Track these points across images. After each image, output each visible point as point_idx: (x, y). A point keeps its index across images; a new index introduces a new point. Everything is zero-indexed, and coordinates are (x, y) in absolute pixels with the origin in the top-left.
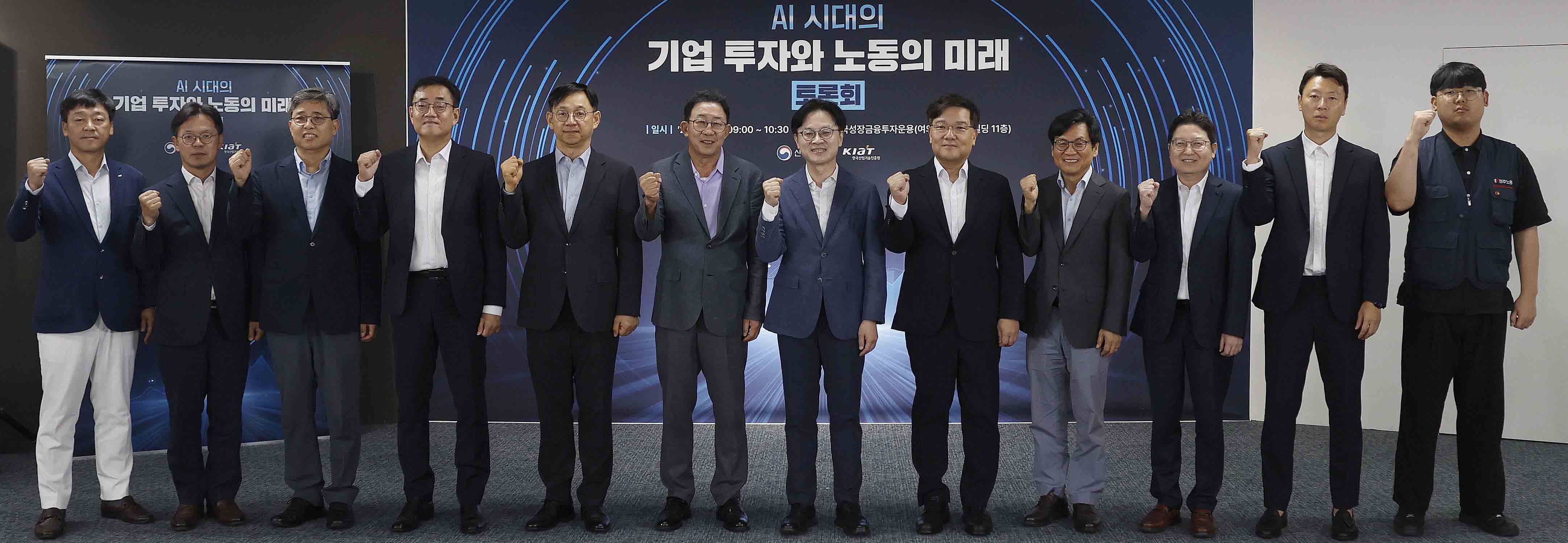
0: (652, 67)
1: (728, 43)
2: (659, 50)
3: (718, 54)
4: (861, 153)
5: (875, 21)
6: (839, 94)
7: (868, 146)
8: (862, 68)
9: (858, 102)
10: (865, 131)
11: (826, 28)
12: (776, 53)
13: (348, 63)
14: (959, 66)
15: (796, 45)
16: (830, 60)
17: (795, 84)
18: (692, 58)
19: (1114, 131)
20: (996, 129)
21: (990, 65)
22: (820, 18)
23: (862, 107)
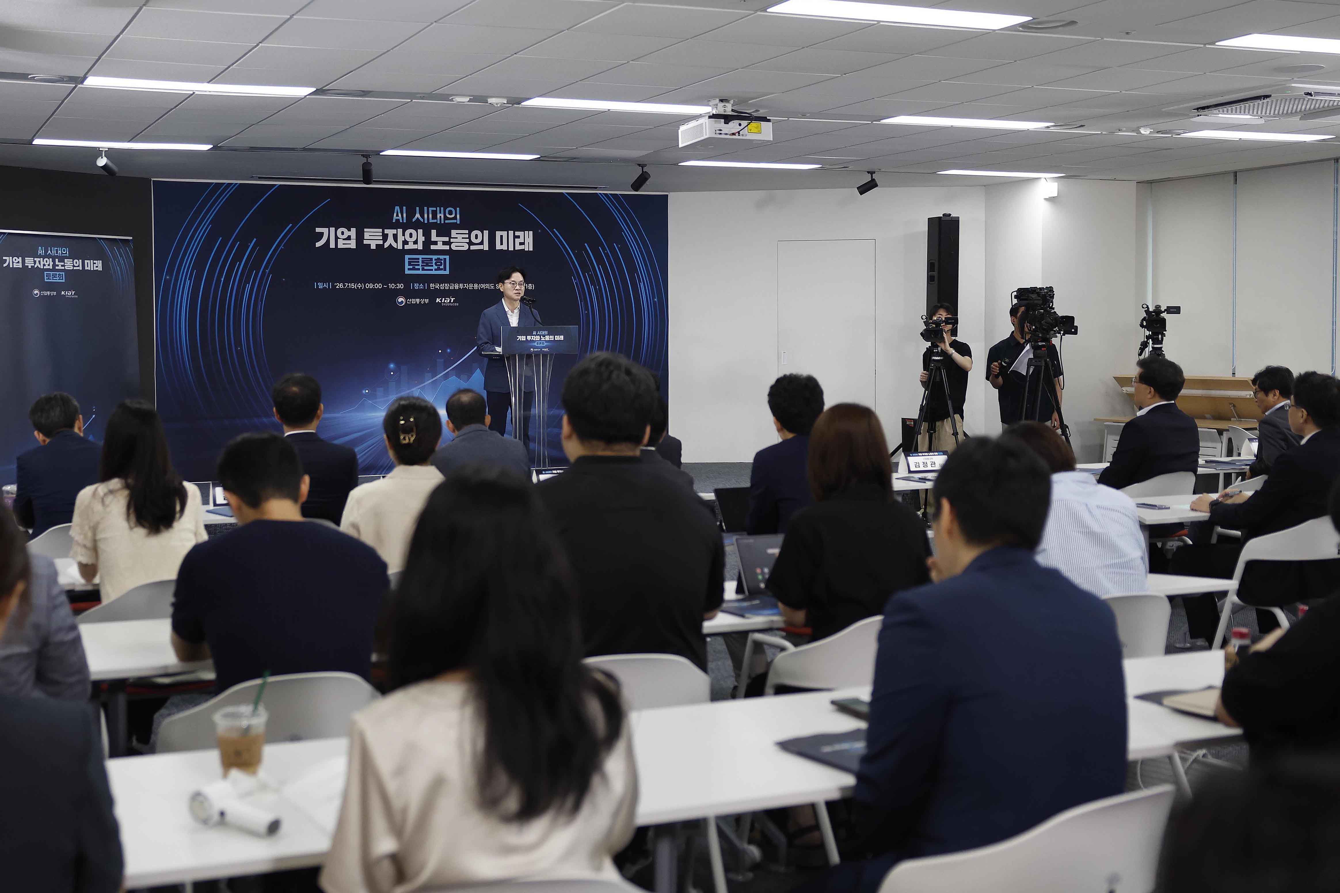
1: (366, 230)
2: (322, 234)
3: (360, 237)
4: (447, 301)
5: (455, 218)
8: (447, 247)
9: (445, 269)
10: (449, 287)
11: (426, 222)
12: (395, 237)
14: (504, 247)
17: (407, 257)
18: (344, 239)
19: (592, 288)
21: (522, 247)
22: (423, 216)
23: (447, 272)
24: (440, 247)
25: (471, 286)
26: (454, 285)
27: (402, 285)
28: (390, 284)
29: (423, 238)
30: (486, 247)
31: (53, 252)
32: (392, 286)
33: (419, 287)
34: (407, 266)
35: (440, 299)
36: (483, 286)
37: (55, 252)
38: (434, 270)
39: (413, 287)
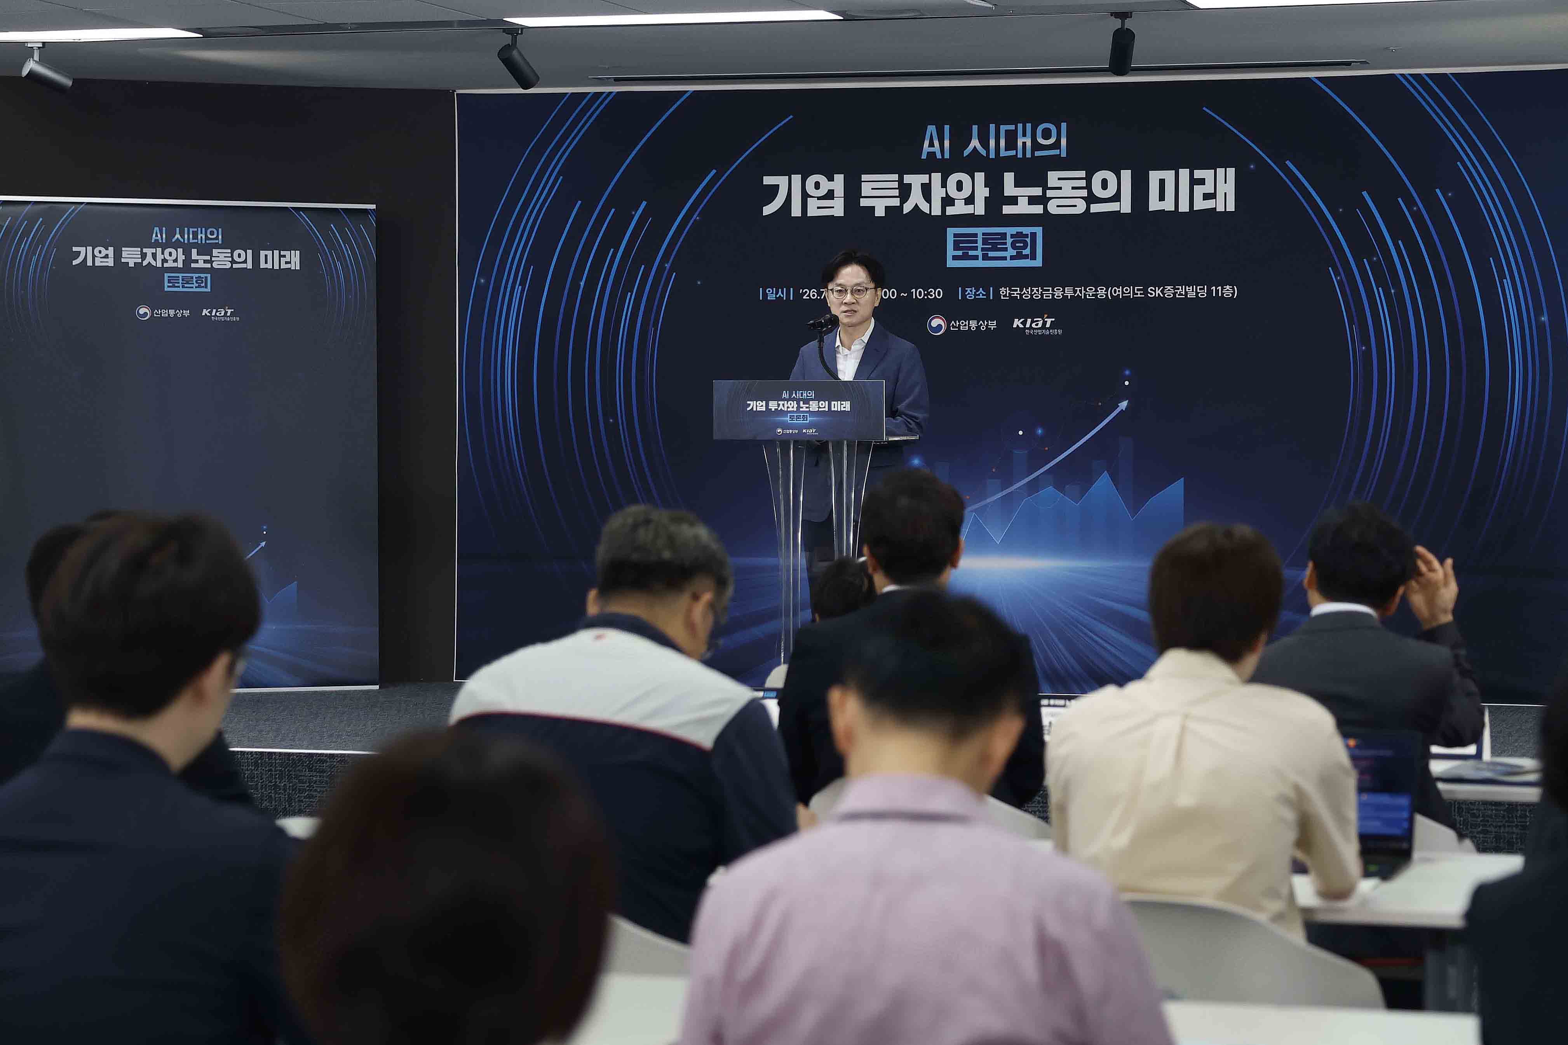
0: (768, 210)
1: (864, 177)
2: (775, 188)
3: (853, 192)
5: (1057, 145)
6: (1009, 245)
7: (1046, 316)
8: (1038, 209)
9: (1033, 257)
10: (1042, 295)
11: (992, 155)
13: (373, 207)
14: (1168, 205)
15: (953, 179)
16: (997, 199)
17: (951, 232)
18: (819, 198)
19: (1379, 293)
20: (1217, 291)
21: (1209, 204)
22: (985, 145)
23: (1038, 263)
24: (1023, 208)
25: (1090, 292)
26: (1053, 290)
27: (939, 292)
28: (914, 290)
29: (986, 192)
30: (1125, 206)
31: (186, 236)
32: (918, 293)
33: (975, 295)
34: (950, 252)
35: (1022, 320)
36: (1119, 291)
37: (191, 236)
38: (1008, 258)
39: (964, 295)
